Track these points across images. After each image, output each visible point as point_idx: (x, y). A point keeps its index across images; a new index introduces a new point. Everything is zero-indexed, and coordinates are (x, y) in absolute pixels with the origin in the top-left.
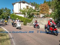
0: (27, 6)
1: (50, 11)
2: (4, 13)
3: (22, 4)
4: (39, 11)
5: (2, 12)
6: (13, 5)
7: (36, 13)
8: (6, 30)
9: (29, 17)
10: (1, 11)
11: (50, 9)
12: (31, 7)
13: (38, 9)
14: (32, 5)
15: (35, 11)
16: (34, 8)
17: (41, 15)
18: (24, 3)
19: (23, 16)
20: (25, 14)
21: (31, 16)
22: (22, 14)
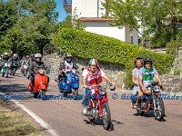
2: (20, 20)
5: (12, 18)
10: (11, 12)
21: (168, 35)
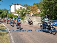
0: (21, 8)
1: (39, 11)
3: (17, 5)
4: (29, 11)
5: (2, 12)
6: (10, 6)
7: (28, 12)
8: (5, 26)
9: (22, 16)
11: (38, 10)
12: (24, 8)
13: (29, 10)
14: (25, 6)
15: (26, 11)
16: (26, 9)
17: (32, 14)
18: (18, 5)
19: (17, 15)
20: (19, 13)
21: (24, 15)
22: (17, 13)
